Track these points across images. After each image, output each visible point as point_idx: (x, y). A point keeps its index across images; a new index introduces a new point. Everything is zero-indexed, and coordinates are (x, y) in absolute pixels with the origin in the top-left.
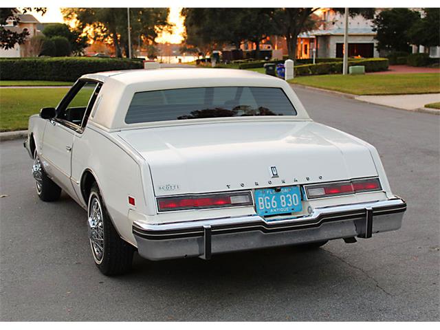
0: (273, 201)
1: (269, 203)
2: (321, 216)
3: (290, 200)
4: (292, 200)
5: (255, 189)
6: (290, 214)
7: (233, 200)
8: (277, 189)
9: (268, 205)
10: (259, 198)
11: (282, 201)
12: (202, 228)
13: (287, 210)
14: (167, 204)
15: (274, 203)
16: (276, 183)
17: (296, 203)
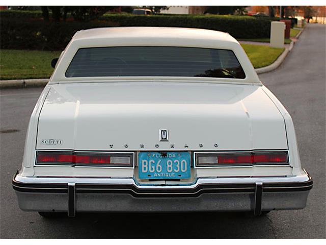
0: (158, 165)
1: (153, 167)
2: (200, 186)
3: (178, 166)
4: (180, 166)
5: (141, 151)
6: (178, 180)
7: (113, 160)
8: (164, 154)
9: (152, 169)
10: (143, 161)
11: (169, 166)
12: (66, 185)
13: (173, 176)
14: (46, 158)
15: (159, 167)
16: (164, 147)
17: (184, 169)
